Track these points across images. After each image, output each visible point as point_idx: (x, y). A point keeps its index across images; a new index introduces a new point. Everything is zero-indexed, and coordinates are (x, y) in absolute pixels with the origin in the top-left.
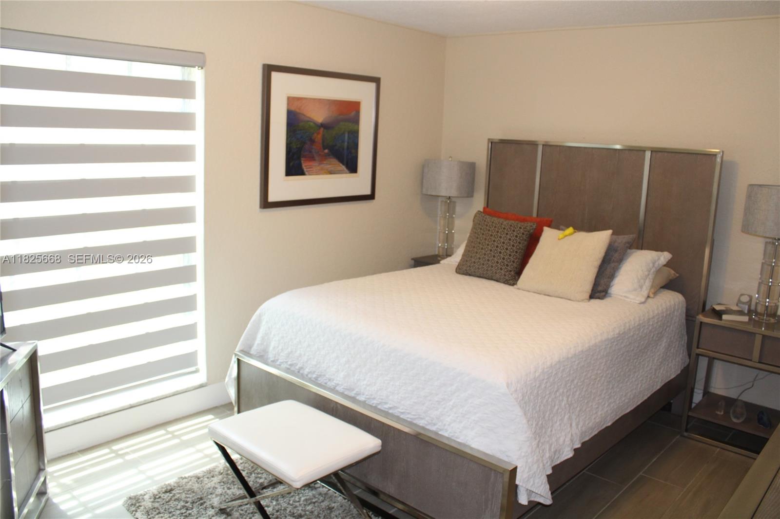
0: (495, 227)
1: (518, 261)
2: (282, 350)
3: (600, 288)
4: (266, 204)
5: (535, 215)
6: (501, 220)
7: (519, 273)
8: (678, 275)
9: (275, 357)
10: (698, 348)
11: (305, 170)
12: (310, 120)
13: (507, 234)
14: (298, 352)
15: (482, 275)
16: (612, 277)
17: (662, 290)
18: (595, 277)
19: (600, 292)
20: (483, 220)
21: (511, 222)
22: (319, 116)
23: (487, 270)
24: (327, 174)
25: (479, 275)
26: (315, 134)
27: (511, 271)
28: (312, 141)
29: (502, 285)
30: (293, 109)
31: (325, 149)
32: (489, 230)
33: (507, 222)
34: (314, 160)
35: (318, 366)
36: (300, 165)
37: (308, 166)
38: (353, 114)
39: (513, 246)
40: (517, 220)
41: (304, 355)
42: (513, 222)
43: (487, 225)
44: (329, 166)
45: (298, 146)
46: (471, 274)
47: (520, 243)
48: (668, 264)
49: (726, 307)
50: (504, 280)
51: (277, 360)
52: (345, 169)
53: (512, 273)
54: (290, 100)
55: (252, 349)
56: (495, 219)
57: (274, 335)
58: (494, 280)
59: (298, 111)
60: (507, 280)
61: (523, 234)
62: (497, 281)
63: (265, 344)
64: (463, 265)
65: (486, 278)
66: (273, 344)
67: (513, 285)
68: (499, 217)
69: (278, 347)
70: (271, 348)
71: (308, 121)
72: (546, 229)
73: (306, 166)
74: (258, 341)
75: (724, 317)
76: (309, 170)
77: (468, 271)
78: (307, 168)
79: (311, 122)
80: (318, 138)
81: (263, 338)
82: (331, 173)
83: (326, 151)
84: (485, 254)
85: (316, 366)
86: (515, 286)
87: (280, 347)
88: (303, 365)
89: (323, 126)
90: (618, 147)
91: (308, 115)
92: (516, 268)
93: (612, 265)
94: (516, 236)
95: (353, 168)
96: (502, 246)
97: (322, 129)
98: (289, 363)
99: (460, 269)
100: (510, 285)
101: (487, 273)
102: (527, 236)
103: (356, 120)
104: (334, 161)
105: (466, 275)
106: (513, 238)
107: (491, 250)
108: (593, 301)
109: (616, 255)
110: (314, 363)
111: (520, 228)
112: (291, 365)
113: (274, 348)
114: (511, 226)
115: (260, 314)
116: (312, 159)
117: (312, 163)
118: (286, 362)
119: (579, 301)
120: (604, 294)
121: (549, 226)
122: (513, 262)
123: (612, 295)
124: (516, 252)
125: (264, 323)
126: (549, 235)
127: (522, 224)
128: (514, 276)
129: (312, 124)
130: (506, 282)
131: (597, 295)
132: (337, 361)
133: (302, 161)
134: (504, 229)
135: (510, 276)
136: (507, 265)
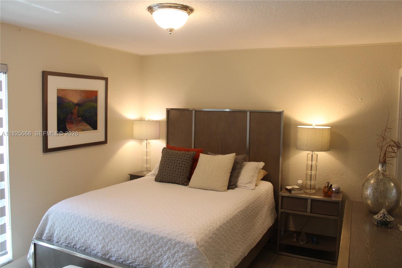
0: (174, 155)
1: (188, 172)
2: (62, 235)
3: (232, 184)
4: (46, 150)
5: (193, 147)
6: (177, 151)
7: (189, 179)
8: (267, 173)
9: (58, 239)
10: (281, 208)
11: (68, 129)
12: (70, 102)
13: (181, 159)
14: (73, 235)
15: (169, 182)
16: (237, 177)
17: (261, 181)
18: (229, 178)
19: (232, 185)
20: (167, 152)
21: (182, 152)
22: (75, 99)
23: (172, 179)
24: (81, 131)
25: (168, 182)
26: (74, 110)
27: (185, 178)
28: (72, 113)
29: (181, 186)
30: (60, 95)
31: (79, 118)
32: (171, 157)
33: (180, 152)
34: (73, 124)
35: (85, 243)
36: (66, 127)
37: (70, 127)
38: (94, 97)
39: (185, 165)
40: (185, 151)
41: (77, 237)
42: (183, 152)
43: (170, 155)
44: (82, 127)
45: (64, 116)
46: (163, 181)
47: (188, 163)
48: (263, 168)
49: (292, 187)
50: (182, 183)
51: (60, 241)
52: (91, 128)
53: (186, 179)
54: (59, 91)
55: (43, 236)
56: (174, 151)
57: (57, 227)
58: (176, 184)
59: (63, 97)
60: (183, 183)
61: (189, 158)
62: (178, 184)
63: (51, 232)
64: (159, 177)
65: (171, 183)
66: (56, 232)
67: (187, 185)
68: (176, 150)
69: (60, 233)
70: (55, 235)
71: (69, 102)
72: (201, 154)
73: (68, 127)
74: (47, 231)
75: (292, 192)
76: (70, 129)
77: (162, 180)
78: (69, 129)
79: (71, 103)
80: (75, 111)
81: (50, 230)
82: (83, 130)
83: (80, 118)
84: (170, 170)
85: (84, 243)
86: (188, 186)
87: (61, 234)
88: (76, 243)
89: (78, 105)
90: (227, 110)
91: (69, 99)
92: (187, 176)
93: (237, 171)
94: (186, 160)
95: (94, 127)
96: (179, 165)
97: (77, 106)
98: (67, 242)
99: (157, 179)
100: (185, 185)
101: (172, 181)
102: (192, 159)
103: (96, 101)
104: (85, 124)
105: (161, 182)
106: (184, 160)
107: (173, 168)
108: (229, 190)
109: (238, 166)
110: (83, 241)
111: (188, 155)
112: (69, 243)
113: (57, 234)
114: (182, 154)
115: (47, 215)
116: (72, 123)
117: (72, 126)
118: (66, 242)
119: (222, 191)
120: (234, 186)
121: (202, 153)
122: (186, 173)
123: (238, 187)
124: (187, 168)
125: (50, 220)
126: (203, 157)
127: (188, 152)
128: (187, 181)
129: (71, 104)
130: (183, 184)
131: (231, 187)
132: (97, 239)
133: (67, 125)
134: (179, 156)
135: (184, 181)
136: (183, 175)
